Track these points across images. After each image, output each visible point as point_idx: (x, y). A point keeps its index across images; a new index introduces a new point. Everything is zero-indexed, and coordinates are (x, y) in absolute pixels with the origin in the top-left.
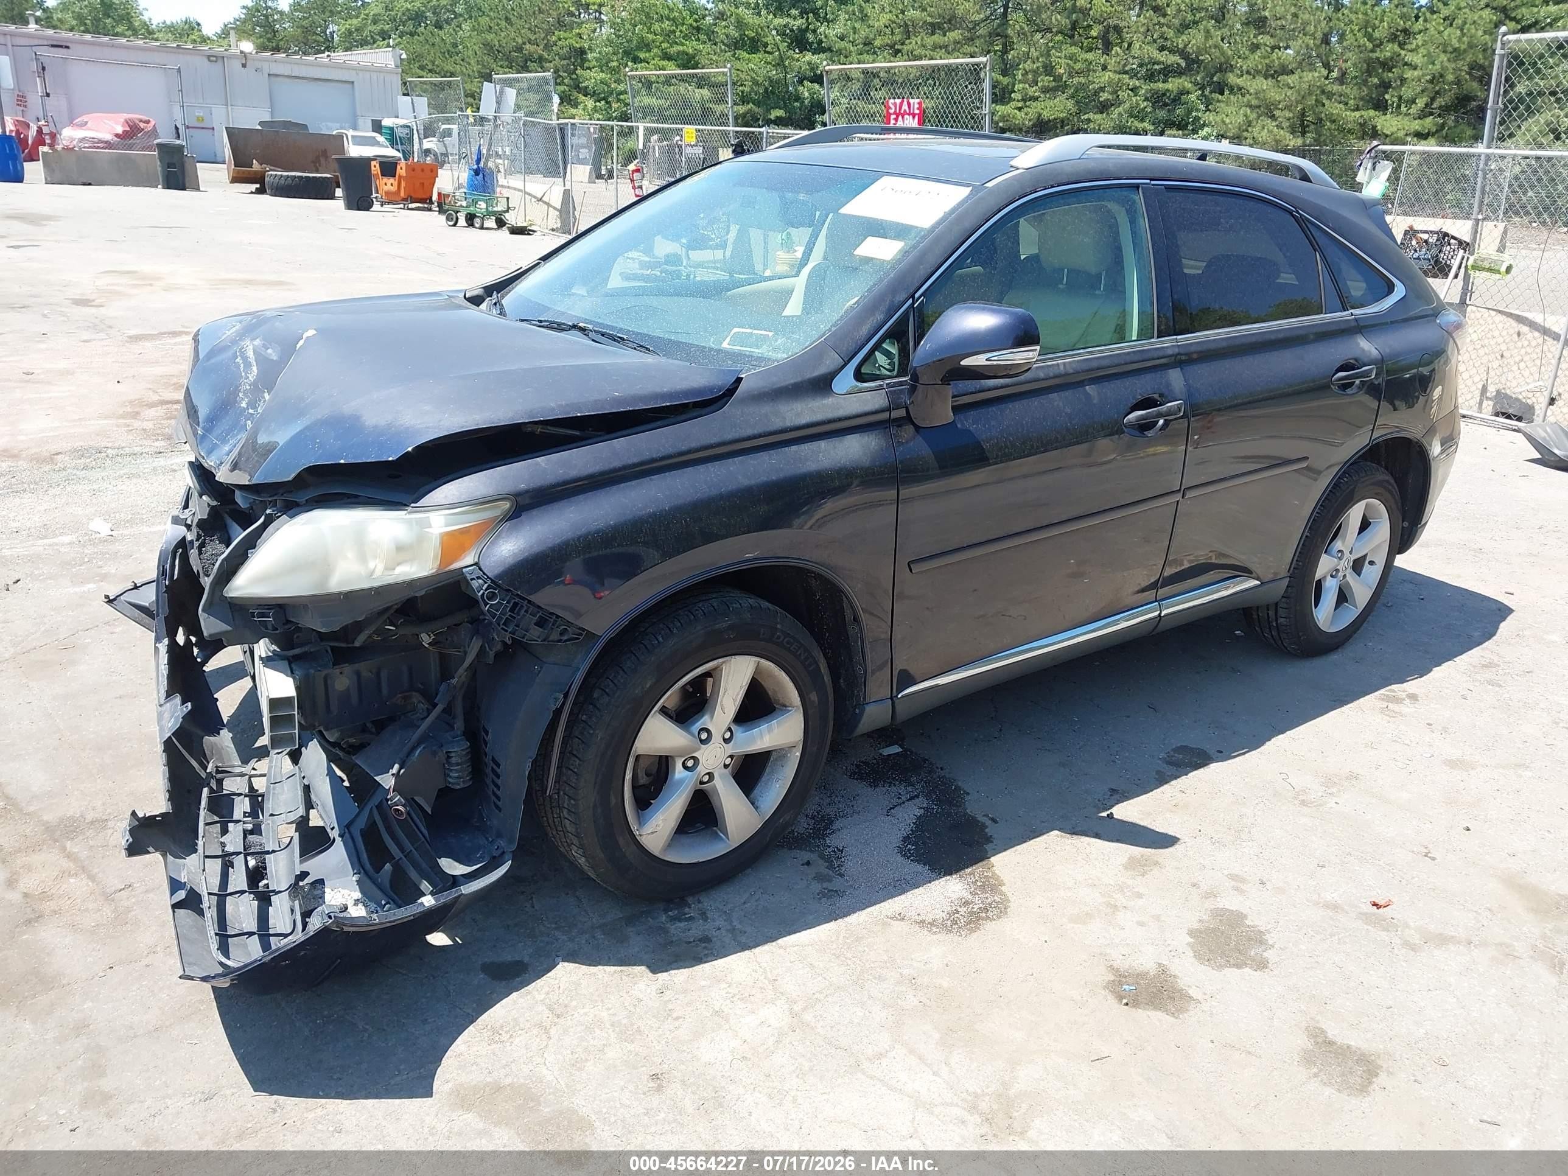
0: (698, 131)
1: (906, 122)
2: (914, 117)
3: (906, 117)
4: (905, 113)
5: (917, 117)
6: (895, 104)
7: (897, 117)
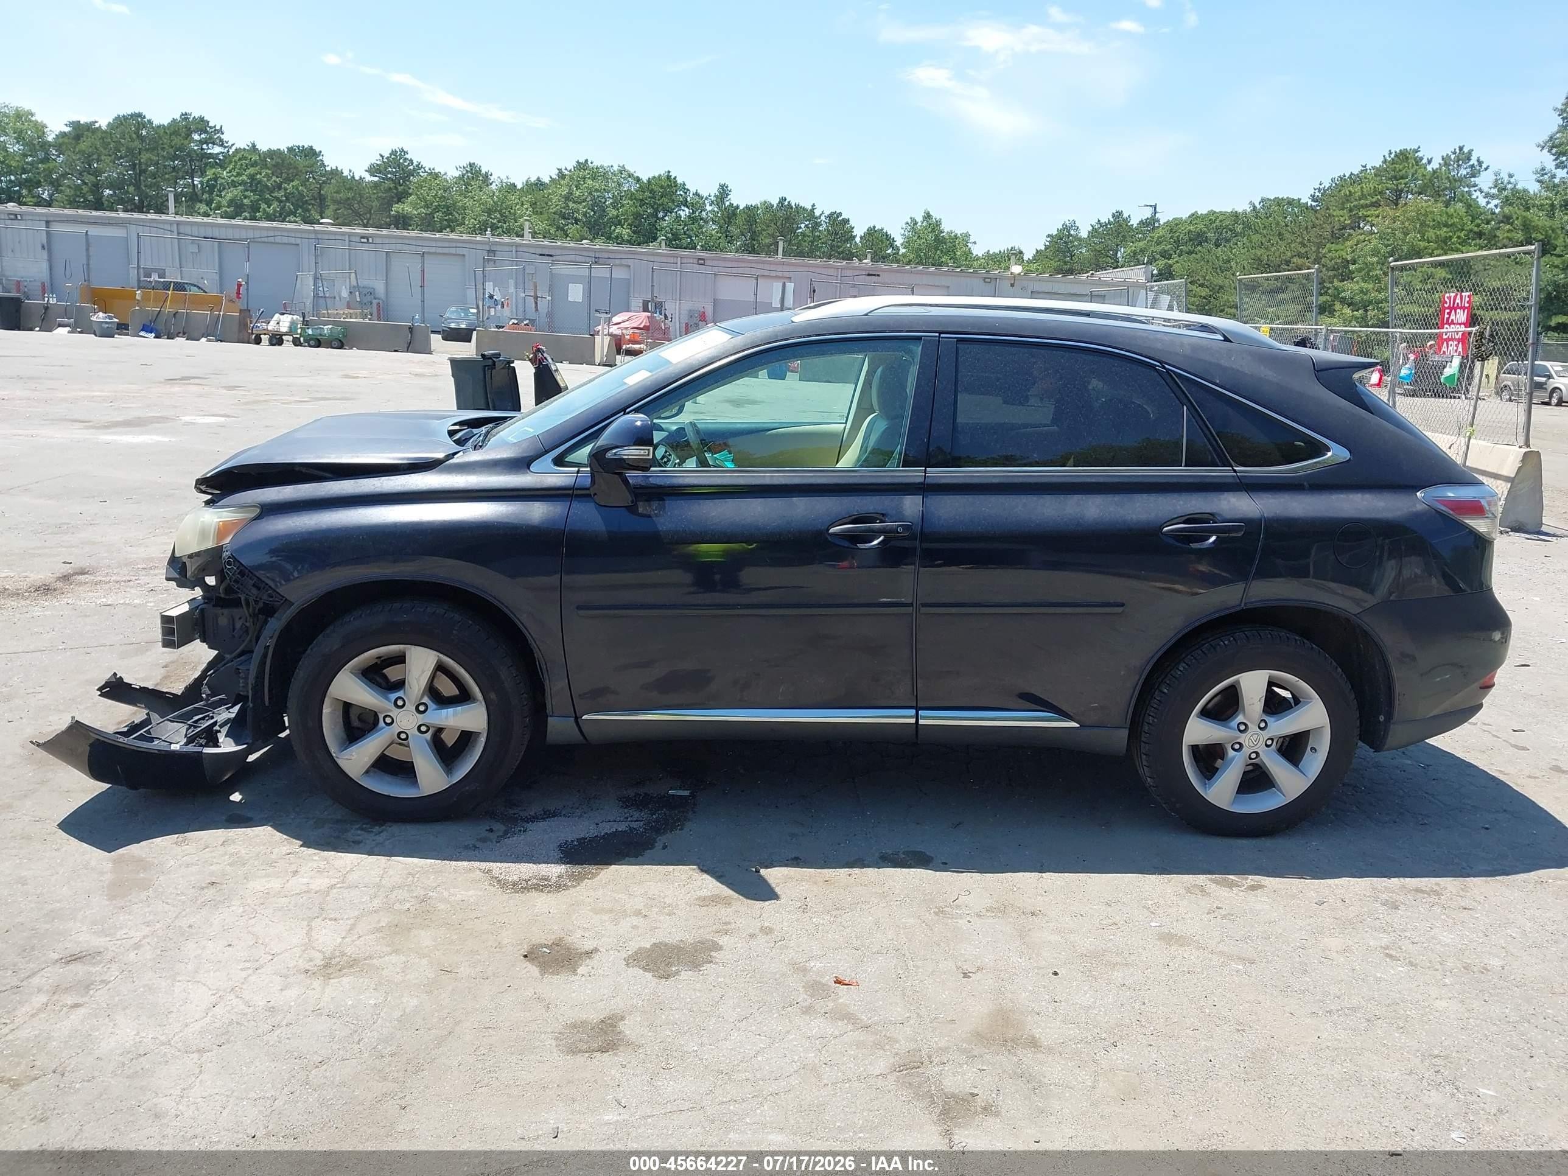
0: (1271, 329)
1: (1458, 316)
2: (1464, 311)
3: (1458, 311)
4: (1458, 307)
5: (1466, 311)
6: (1449, 298)
7: (1451, 311)
